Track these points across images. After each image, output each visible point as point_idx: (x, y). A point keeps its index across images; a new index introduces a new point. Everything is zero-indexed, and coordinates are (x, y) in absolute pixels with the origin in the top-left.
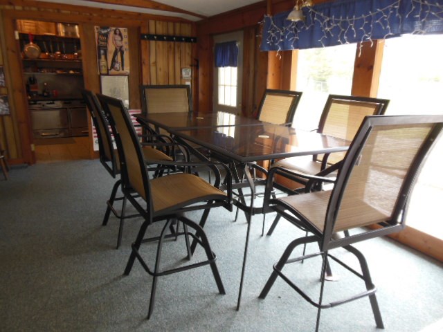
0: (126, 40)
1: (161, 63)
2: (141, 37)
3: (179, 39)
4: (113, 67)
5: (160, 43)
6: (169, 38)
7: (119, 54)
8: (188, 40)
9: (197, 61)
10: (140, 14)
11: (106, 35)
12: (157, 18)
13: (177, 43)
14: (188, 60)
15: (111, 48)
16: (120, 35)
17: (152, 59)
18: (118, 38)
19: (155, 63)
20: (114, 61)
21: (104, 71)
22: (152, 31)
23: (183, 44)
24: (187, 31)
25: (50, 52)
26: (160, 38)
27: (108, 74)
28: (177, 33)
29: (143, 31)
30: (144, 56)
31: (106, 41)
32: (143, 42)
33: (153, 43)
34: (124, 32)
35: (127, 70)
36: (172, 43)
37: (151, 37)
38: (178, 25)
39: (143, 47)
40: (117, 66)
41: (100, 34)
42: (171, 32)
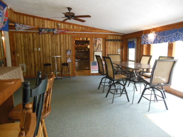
0: (101, 41)
1: (111, 48)
2: (106, 40)
3: (117, 40)
4: (98, 49)
5: (111, 42)
6: (114, 40)
7: (99, 45)
8: (119, 40)
9: (122, 46)
10: (106, 34)
11: (96, 40)
12: (110, 35)
13: (116, 42)
14: (119, 46)
15: (97, 44)
16: (100, 40)
17: (109, 47)
18: (99, 41)
19: (110, 48)
20: (98, 47)
21: (95, 50)
22: (109, 39)
23: (118, 42)
24: (119, 38)
25: (78, 45)
26: (111, 40)
27: (96, 51)
28: (116, 39)
29: (107, 39)
30: (106, 46)
31: (96, 42)
32: (106, 42)
33: (109, 42)
34: (101, 39)
35: (102, 49)
36: (115, 42)
37: (109, 40)
38: (117, 36)
40: (99, 49)
41: (95, 40)
42: (115, 39)
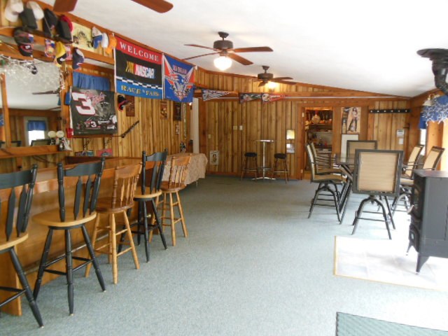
0: (359, 114)
1: (382, 126)
2: (369, 111)
3: (396, 111)
4: (349, 129)
5: (382, 114)
6: (388, 111)
7: (354, 122)
8: (402, 111)
9: (409, 124)
10: (369, 99)
11: (348, 112)
12: (380, 100)
13: (394, 114)
14: (402, 124)
16: (356, 111)
17: (376, 125)
18: (355, 113)
19: (377, 127)
20: (350, 126)
21: (344, 132)
22: (377, 108)
23: (399, 114)
24: (403, 105)
26: (381, 111)
27: (346, 134)
28: (395, 107)
29: (371, 108)
30: (370, 122)
31: (347, 115)
32: (370, 114)
33: (376, 115)
34: (359, 109)
36: (390, 114)
37: (375, 111)
38: (396, 103)
39: (370, 117)
40: (352, 129)
41: (344, 111)
42: (390, 107)
